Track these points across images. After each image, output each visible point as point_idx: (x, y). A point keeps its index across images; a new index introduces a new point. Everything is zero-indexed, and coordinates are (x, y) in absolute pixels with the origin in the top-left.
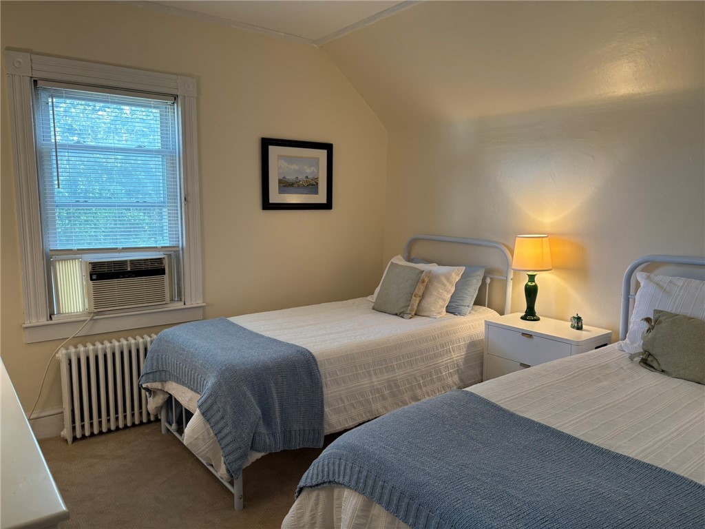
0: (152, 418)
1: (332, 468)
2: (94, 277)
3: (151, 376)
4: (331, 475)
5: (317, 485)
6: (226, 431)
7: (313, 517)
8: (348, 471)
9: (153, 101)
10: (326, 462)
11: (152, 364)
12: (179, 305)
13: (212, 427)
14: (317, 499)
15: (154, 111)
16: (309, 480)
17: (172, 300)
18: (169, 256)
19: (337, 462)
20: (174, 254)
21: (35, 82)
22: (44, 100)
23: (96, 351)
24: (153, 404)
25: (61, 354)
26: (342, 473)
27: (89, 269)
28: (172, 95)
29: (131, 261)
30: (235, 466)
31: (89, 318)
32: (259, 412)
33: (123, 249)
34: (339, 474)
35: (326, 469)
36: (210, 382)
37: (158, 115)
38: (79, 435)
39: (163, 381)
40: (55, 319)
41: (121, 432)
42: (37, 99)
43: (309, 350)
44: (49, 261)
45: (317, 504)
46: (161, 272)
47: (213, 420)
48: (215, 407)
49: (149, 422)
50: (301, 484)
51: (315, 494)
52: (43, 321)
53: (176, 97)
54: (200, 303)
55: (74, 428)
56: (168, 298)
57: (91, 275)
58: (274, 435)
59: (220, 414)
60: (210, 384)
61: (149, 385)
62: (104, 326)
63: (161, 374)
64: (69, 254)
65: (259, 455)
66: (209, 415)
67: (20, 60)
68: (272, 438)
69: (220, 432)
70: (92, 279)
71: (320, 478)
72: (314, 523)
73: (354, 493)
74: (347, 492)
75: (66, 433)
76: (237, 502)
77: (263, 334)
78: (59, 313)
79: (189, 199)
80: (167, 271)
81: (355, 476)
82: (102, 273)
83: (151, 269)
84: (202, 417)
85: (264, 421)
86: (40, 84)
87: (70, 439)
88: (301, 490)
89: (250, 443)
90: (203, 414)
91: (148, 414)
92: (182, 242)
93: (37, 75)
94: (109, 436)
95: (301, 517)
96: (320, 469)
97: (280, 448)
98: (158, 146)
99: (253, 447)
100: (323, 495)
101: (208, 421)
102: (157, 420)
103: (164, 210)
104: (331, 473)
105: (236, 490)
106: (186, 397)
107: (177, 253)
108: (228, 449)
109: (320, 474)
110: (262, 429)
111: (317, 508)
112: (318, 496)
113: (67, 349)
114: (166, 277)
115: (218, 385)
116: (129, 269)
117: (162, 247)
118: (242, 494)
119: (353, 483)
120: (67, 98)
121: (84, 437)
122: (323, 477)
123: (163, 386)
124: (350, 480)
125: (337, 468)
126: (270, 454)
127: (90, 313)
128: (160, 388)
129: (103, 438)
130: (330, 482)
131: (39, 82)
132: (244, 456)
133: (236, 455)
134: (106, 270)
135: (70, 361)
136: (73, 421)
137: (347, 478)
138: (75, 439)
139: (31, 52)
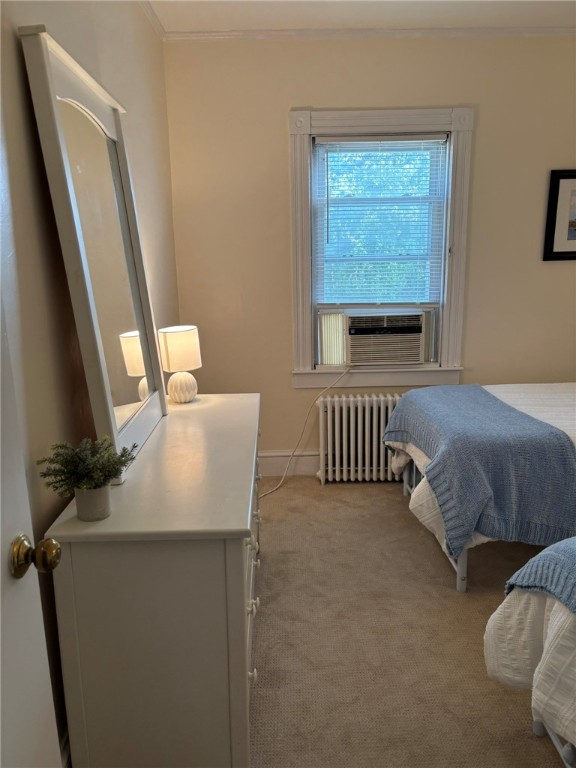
0: (397, 478)
1: (545, 572)
2: (353, 332)
3: (393, 435)
4: (543, 581)
5: (528, 587)
6: (451, 504)
7: (521, 622)
8: (562, 582)
9: (422, 143)
10: (541, 564)
11: (396, 423)
12: (434, 367)
13: (437, 497)
14: (528, 603)
15: (425, 153)
16: (520, 579)
17: (427, 361)
18: (428, 313)
19: (552, 567)
20: (434, 311)
21: (314, 138)
22: (321, 156)
23: (348, 403)
24: (395, 463)
25: (320, 401)
26: (555, 580)
27: (349, 323)
28: (444, 132)
29: (388, 317)
30: (456, 544)
31: (345, 371)
32: (490, 492)
33: (382, 304)
34: (552, 581)
35: (540, 572)
36: (442, 448)
37: (428, 157)
38: (330, 479)
39: (405, 442)
40: (319, 369)
41: (366, 485)
42: (315, 155)
43: (568, 433)
44: (317, 313)
45: (526, 609)
46: (418, 330)
47: (439, 490)
48: (442, 477)
49: (394, 480)
50: (512, 580)
51: (525, 596)
52: (308, 369)
53: (448, 134)
54: (457, 366)
55: (327, 471)
56: (422, 358)
57: (350, 329)
58: (506, 522)
59: (445, 486)
60: (439, 453)
61: (391, 443)
62: (359, 380)
63: (402, 434)
64: (333, 308)
65: (485, 539)
66: (435, 483)
67: (301, 119)
68: (503, 524)
69: (444, 504)
70: (350, 334)
71: (532, 579)
72: (522, 629)
73: (565, 608)
74: (557, 605)
75: (320, 474)
76: (460, 584)
77: (517, 408)
78: (322, 364)
79: (453, 250)
80: (423, 329)
81: (569, 589)
82: (361, 328)
83: (407, 327)
84: (428, 485)
85: (496, 503)
86: (318, 140)
87: (323, 481)
88: (512, 587)
89: (475, 524)
90: (429, 481)
91: (393, 474)
92: (443, 298)
93: (314, 132)
94: (356, 486)
95: (508, 617)
96: (534, 569)
97: (513, 538)
98: (425, 192)
99: (478, 528)
100: (534, 601)
101: (434, 489)
102: (401, 481)
103: (428, 263)
104: (544, 577)
105: (460, 569)
106: (422, 462)
107: (437, 310)
108: (451, 524)
109: (533, 576)
110: (492, 512)
111: (526, 614)
112: (529, 600)
113: (325, 397)
114: (422, 335)
115: (448, 454)
116: (385, 326)
117: (421, 303)
118: (465, 575)
119: (564, 596)
120: (340, 151)
121: (334, 481)
122: (535, 579)
123: (404, 447)
124: (562, 592)
125: (551, 574)
126: (499, 542)
127: (347, 366)
128: (401, 448)
129: (350, 486)
130: (542, 588)
131: (317, 139)
132: (467, 536)
133: (459, 532)
134: (364, 325)
135: (326, 407)
136: (327, 465)
137: (559, 589)
138: (327, 481)
139: (311, 109)
